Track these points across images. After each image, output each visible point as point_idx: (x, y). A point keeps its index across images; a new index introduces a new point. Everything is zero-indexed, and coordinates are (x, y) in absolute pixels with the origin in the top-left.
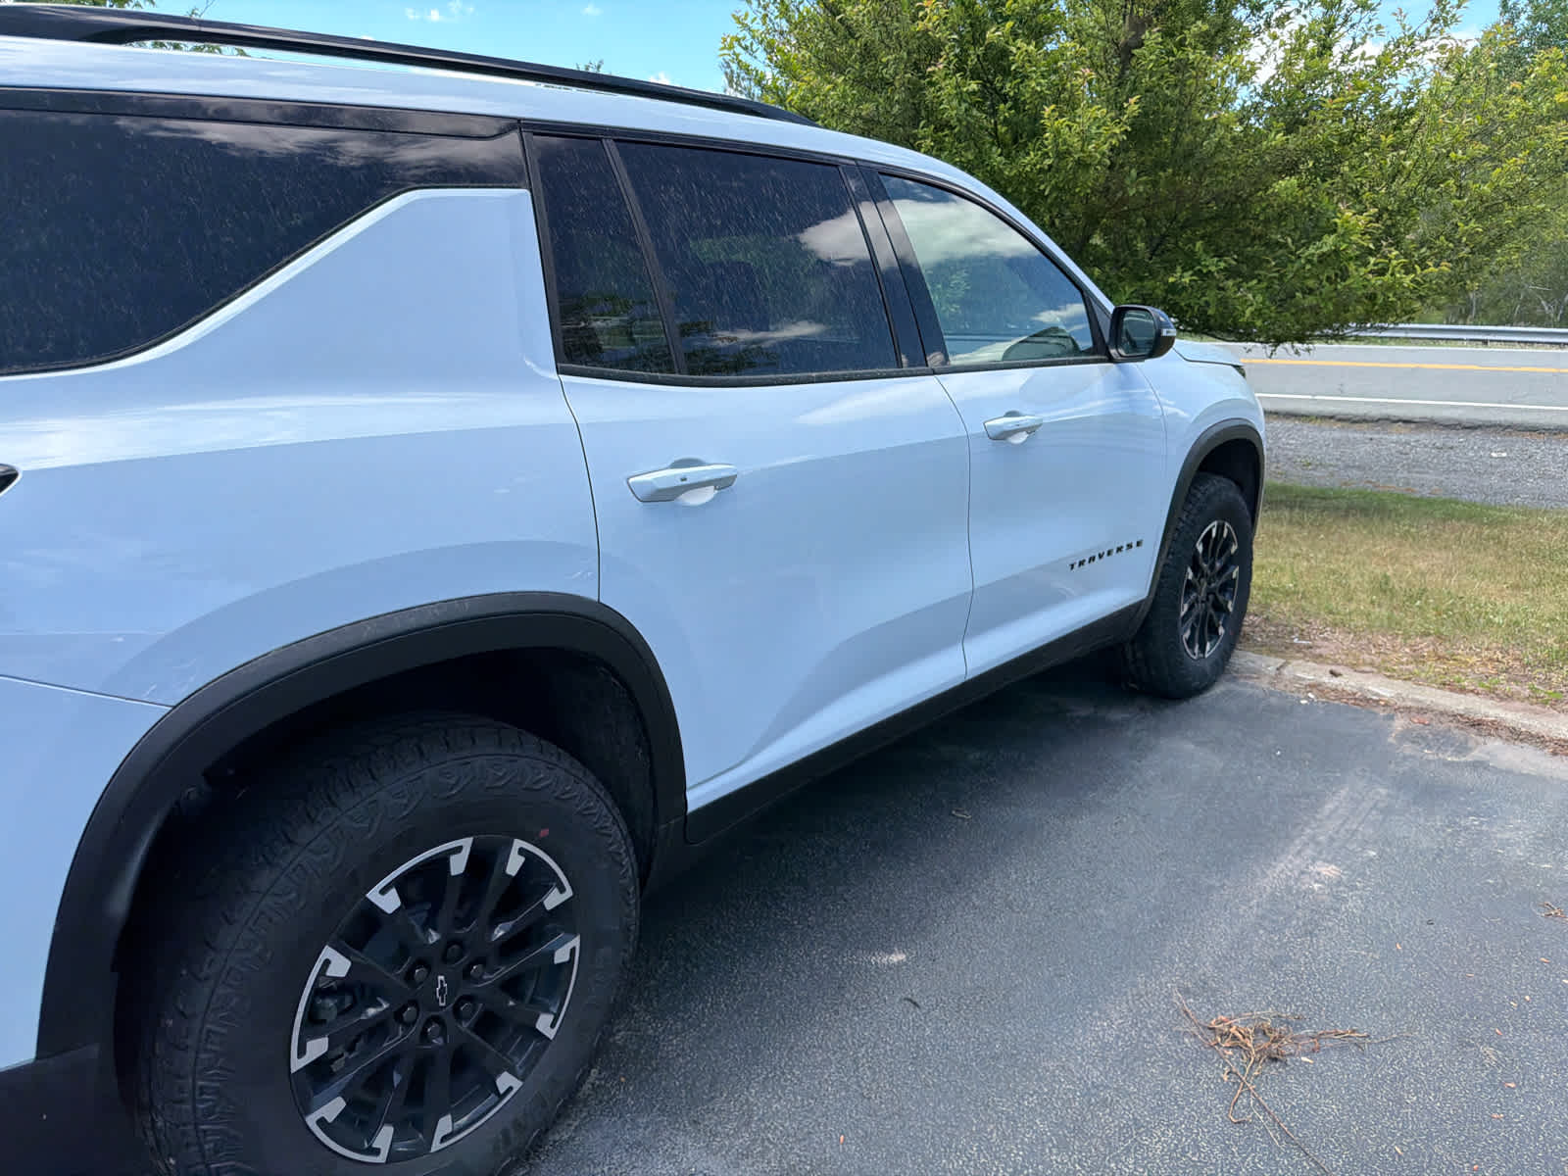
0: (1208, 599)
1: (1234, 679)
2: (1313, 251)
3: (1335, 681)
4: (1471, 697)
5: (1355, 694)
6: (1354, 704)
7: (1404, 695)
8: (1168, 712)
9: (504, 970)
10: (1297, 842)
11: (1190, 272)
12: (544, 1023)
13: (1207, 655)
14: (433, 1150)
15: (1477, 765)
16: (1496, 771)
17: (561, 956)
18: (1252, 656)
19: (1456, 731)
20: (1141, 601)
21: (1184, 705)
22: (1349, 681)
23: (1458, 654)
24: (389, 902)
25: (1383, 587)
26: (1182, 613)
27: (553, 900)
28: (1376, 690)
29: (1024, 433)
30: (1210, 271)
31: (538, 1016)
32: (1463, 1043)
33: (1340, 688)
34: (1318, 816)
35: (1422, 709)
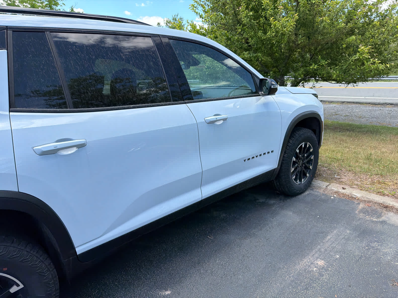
0: (303, 166)
1: (312, 190)
3: (343, 191)
4: (386, 198)
5: (349, 195)
6: (348, 199)
7: (364, 196)
8: (288, 200)
10: (314, 251)
11: (317, 65)
13: (302, 183)
15: (384, 222)
16: (389, 224)
18: (319, 182)
19: (379, 209)
20: (275, 169)
21: (294, 199)
22: (348, 191)
23: (386, 181)
25: (369, 158)
26: (292, 171)
27: (14, 289)
28: (356, 194)
29: (221, 121)
30: (323, 65)
33: (344, 193)
34: (324, 241)
35: (369, 201)
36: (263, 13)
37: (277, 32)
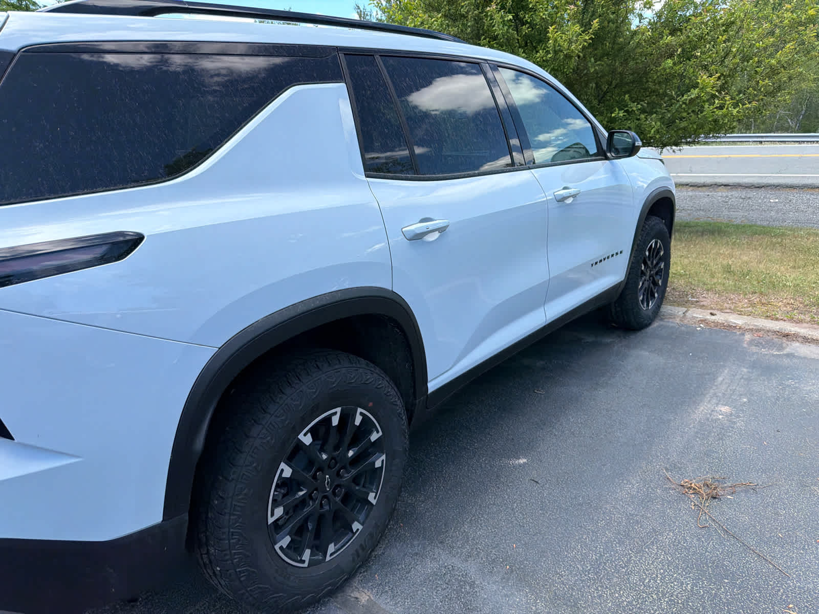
0: (650, 280)
1: (662, 320)
2: (686, 98)
3: (713, 317)
4: (782, 323)
5: (724, 324)
6: (723, 329)
7: (748, 323)
8: (632, 337)
9: (354, 472)
10: (707, 396)
11: (623, 111)
12: (372, 498)
13: (650, 308)
14: (327, 560)
15: (789, 355)
16: (799, 358)
17: (378, 464)
18: (669, 307)
19: (777, 339)
20: (622, 281)
21: (639, 334)
22: (720, 318)
23: (772, 302)
24: (307, 440)
25: (728, 270)
26: (640, 287)
27: (374, 437)
28: (735, 321)
29: (571, 198)
30: (633, 110)
31: (369, 494)
32: (803, 485)
33: (716, 321)
34: (716, 384)
35: (758, 329)
36: (527, 16)
37: (556, 52)
